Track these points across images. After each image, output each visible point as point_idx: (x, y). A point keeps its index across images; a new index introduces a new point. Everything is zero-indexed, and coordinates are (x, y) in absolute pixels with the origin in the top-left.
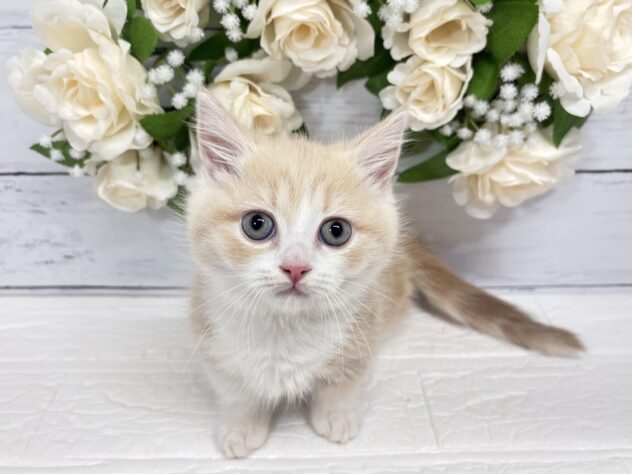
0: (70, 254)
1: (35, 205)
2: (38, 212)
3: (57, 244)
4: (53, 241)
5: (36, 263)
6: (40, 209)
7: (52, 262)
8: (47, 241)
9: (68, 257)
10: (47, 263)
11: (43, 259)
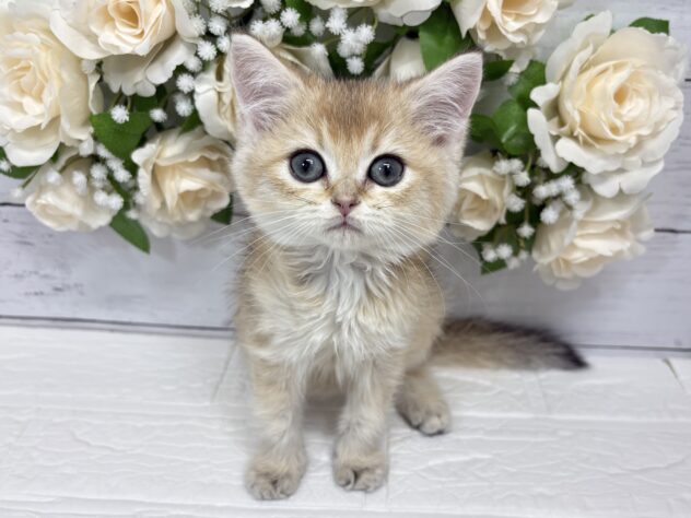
0: (59, 286)
1: (22, 236)
2: (25, 243)
3: (46, 276)
4: (42, 272)
5: (26, 294)
6: (28, 240)
7: (42, 293)
8: (36, 273)
9: (57, 289)
10: (36, 294)
11: (32, 291)
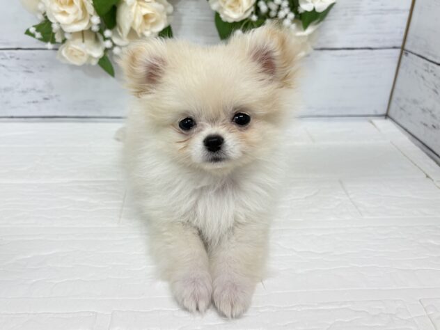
0: (47, 97)
1: (26, 68)
2: (28, 72)
3: (40, 91)
4: (37, 89)
5: (28, 102)
6: (30, 70)
7: (37, 102)
8: (34, 89)
9: (46, 99)
10: (34, 102)
11: (32, 100)
